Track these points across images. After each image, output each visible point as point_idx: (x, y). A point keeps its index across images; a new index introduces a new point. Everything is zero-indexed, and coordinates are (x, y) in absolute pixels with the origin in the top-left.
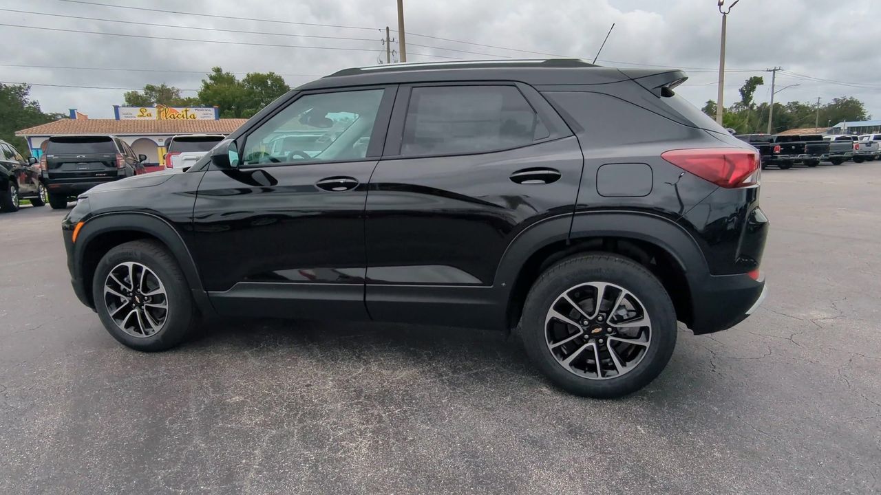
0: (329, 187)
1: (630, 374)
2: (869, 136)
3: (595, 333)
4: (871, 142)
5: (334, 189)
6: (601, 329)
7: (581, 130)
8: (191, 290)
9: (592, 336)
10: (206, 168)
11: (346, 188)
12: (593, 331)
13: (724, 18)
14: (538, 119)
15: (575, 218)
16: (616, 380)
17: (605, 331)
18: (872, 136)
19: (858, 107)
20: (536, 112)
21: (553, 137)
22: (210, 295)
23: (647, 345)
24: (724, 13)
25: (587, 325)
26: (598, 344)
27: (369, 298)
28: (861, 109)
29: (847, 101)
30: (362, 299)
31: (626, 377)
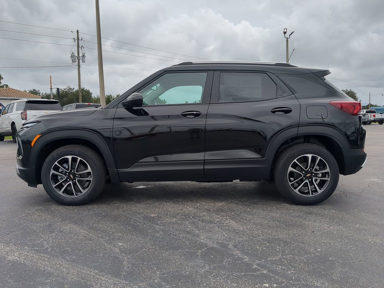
0: (185, 115)
1: (322, 193)
2: (364, 111)
3: (308, 176)
4: (365, 114)
5: (187, 116)
6: (310, 174)
7: (296, 92)
8: (107, 169)
9: (306, 178)
10: (116, 107)
11: (194, 116)
12: (307, 176)
13: (287, 41)
14: (278, 87)
15: (299, 127)
16: (317, 196)
17: (311, 175)
18: (365, 111)
19: (354, 95)
20: (276, 85)
21: (284, 95)
22: (119, 171)
23: (329, 179)
24: (287, 38)
25: (304, 174)
26: (309, 181)
27: (206, 167)
28: (355, 96)
29: (348, 91)
30: (203, 168)
31: (321, 194)
